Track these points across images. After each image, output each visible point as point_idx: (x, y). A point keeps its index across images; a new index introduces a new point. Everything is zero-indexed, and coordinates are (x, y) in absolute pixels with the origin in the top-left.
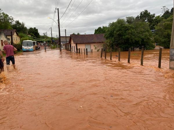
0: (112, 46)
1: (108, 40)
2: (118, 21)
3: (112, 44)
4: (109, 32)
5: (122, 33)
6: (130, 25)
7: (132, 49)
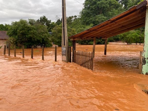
1: (12, 38)
2: (21, 21)
3: (16, 41)
4: (12, 30)
5: (25, 32)
6: (32, 26)
7: (34, 47)
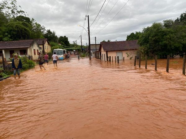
0: (147, 53)
1: (143, 47)
2: (154, 26)
3: (147, 51)
4: (144, 38)
5: (159, 38)
6: (169, 30)
7: (170, 57)
